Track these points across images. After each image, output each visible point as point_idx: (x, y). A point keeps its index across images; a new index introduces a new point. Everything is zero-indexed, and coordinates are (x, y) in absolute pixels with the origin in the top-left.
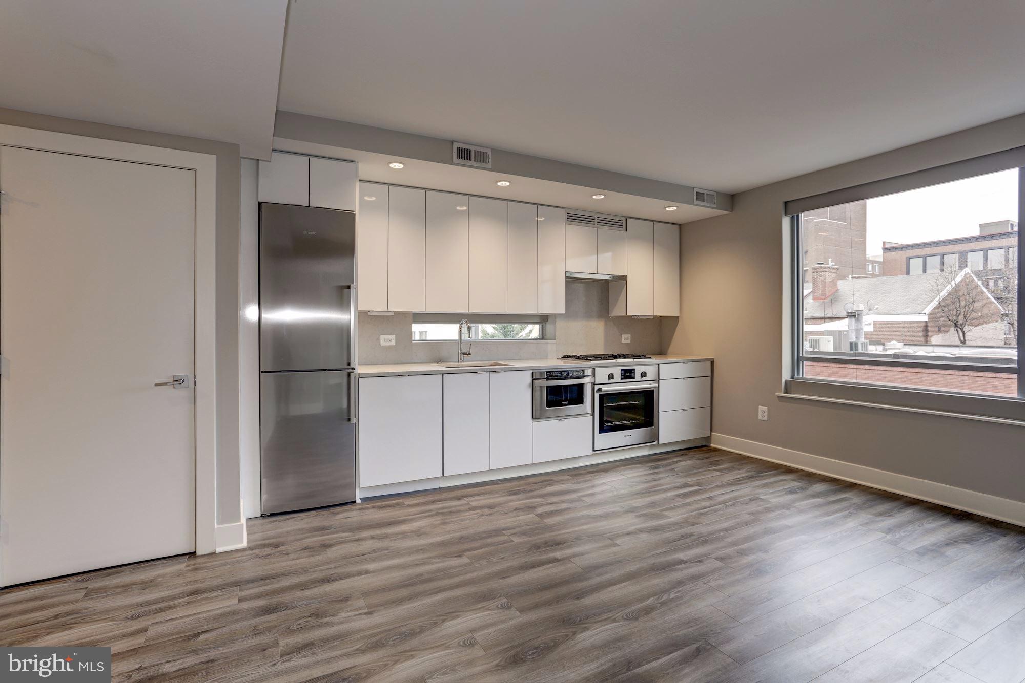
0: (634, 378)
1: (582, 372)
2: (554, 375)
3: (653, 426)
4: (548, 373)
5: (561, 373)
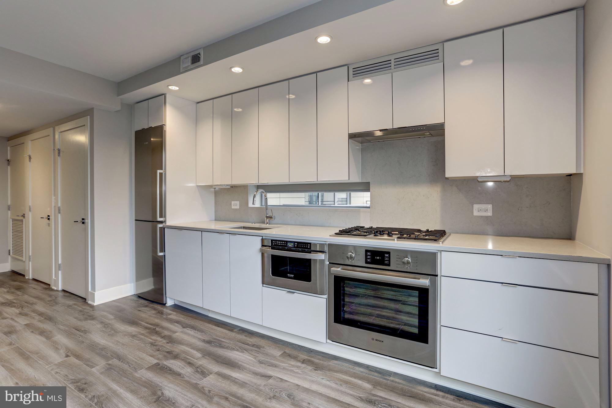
0: (389, 265)
1: (309, 245)
2: (279, 244)
3: (428, 344)
4: (274, 242)
5: (286, 244)
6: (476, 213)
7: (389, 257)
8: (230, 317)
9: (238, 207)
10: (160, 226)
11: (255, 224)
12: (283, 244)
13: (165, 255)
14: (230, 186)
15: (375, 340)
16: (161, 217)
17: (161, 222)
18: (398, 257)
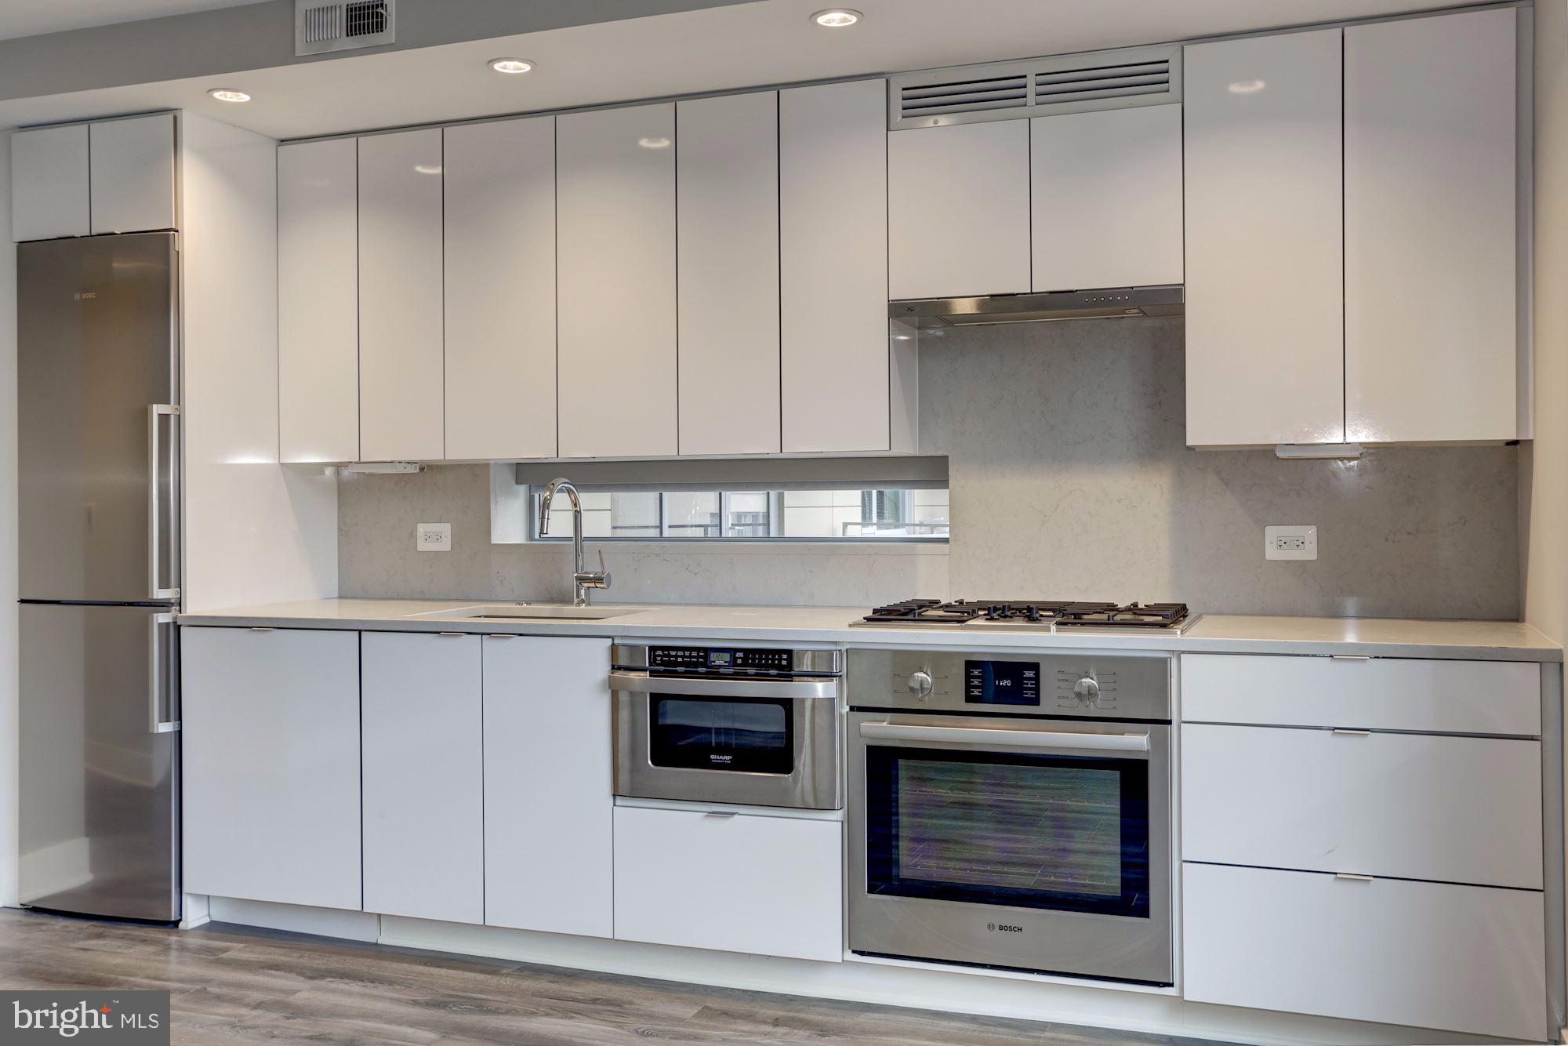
0: (1036, 701)
1: (785, 656)
2: (680, 660)
3: (1147, 916)
4: (659, 652)
5: (706, 657)
6: (1272, 553)
7: (1037, 679)
8: (484, 929)
9: (445, 545)
10: (162, 618)
11: (529, 606)
12: (694, 657)
13: (179, 733)
14: (418, 465)
15: (997, 928)
16: (164, 584)
17: (164, 605)
18: (1060, 676)
